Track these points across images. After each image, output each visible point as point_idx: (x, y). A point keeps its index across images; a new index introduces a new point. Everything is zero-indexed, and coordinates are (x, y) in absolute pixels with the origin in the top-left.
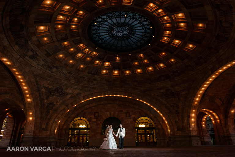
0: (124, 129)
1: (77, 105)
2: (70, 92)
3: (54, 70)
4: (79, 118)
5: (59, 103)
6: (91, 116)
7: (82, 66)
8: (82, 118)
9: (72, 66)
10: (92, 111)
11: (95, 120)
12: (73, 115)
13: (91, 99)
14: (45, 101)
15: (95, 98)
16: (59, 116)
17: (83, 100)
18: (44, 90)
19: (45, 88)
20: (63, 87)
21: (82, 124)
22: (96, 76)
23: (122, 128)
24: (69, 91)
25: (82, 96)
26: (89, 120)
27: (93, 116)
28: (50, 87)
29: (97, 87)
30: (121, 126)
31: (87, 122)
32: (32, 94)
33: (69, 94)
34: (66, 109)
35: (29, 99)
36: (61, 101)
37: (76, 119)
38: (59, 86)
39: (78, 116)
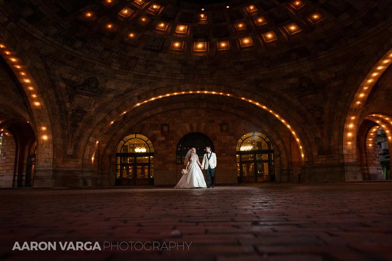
0: (214, 155)
1: (127, 111)
2: (112, 87)
3: (78, 44)
4: (133, 136)
5: (93, 109)
6: (155, 132)
7: (132, 35)
8: (138, 136)
9: (112, 35)
10: (157, 122)
11: (163, 139)
12: (122, 131)
13: (153, 99)
14: (68, 105)
15: (160, 97)
16: (97, 132)
17: (139, 102)
18: (62, 85)
19: (64, 80)
20: (98, 78)
21: (140, 146)
22: (161, 55)
23: (210, 152)
24: (111, 85)
25: (136, 94)
26: (153, 139)
27: (160, 132)
28: (74, 78)
29: (163, 77)
30: (209, 150)
31: (149, 142)
32: (41, 93)
33: (110, 91)
34: (108, 120)
35: (37, 101)
36: (97, 105)
37: (128, 137)
38: (90, 76)
39: (130, 131)
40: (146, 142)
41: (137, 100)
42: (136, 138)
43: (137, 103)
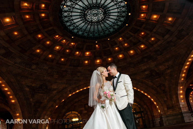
2: (55, 87)
3: (34, 67)
4: (70, 112)
5: (46, 101)
6: (81, 109)
7: (63, 60)
9: (52, 60)
10: (82, 104)
11: (86, 112)
12: (64, 110)
13: (78, 91)
14: (31, 100)
15: (81, 90)
16: (49, 113)
17: (70, 94)
18: (27, 89)
19: (28, 87)
20: (47, 83)
21: (75, 117)
22: (79, 68)
25: (69, 90)
26: (80, 112)
27: (83, 109)
28: (33, 85)
29: (82, 79)
31: (79, 115)
32: (15, 95)
33: (54, 90)
34: (54, 105)
35: (13, 100)
36: (48, 98)
37: (67, 114)
38: (42, 83)
39: (69, 110)
40: (77, 115)
41: (69, 92)
42: (72, 113)
43: (69, 94)
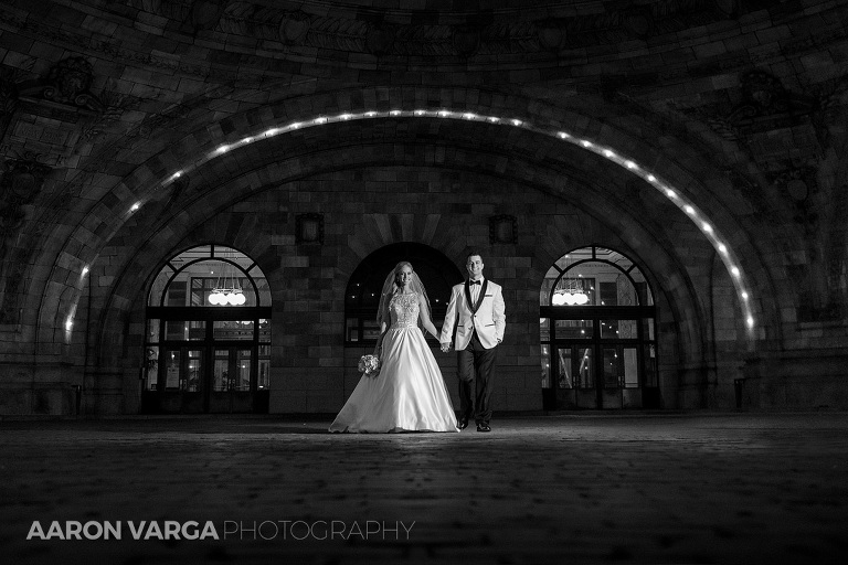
1: (186, 170)
2: (139, 90)
4: (204, 251)
5: (74, 163)
6: (275, 240)
8: (221, 251)
10: (282, 209)
11: (301, 262)
13: (271, 132)
15: (296, 126)
16: (83, 236)
17: (225, 141)
20: (92, 60)
21: (224, 283)
24: (134, 84)
25: (217, 115)
26: (268, 262)
27: (291, 239)
28: (13, 60)
29: (307, 60)
31: (256, 272)
33: (131, 103)
34: (121, 197)
36: (86, 149)
37: (187, 256)
38: (67, 55)
39: (195, 237)
40: (246, 272)
41: (220, 133)
42: (212, 258)
43: (219, 145)
